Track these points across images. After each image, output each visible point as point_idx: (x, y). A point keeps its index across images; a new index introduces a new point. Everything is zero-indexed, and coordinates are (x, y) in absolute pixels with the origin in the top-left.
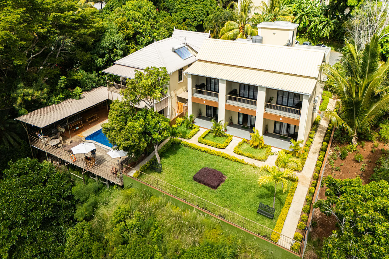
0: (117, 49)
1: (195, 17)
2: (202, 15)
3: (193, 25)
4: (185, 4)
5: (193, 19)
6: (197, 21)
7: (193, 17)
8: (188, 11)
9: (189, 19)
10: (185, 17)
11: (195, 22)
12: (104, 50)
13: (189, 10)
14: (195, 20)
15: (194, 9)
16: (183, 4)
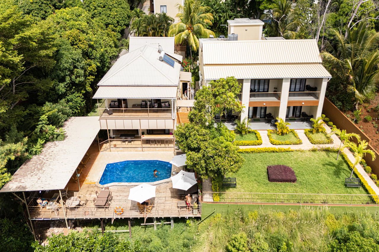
0: (77, 68)
1: (118, 22)
2: (125, 19)
3: (117, 30)
4: (103, 9)
5: (116, 24)
6: (121, 25)
7: (116, 22)
8: (109, 16)
9: (111, 25)
10: (107, 23)
11: (118, 27)
12: (64, 72)
13: (110, 14)
14: (118, 25)
15: (116, 14)
16: (100, 8)
